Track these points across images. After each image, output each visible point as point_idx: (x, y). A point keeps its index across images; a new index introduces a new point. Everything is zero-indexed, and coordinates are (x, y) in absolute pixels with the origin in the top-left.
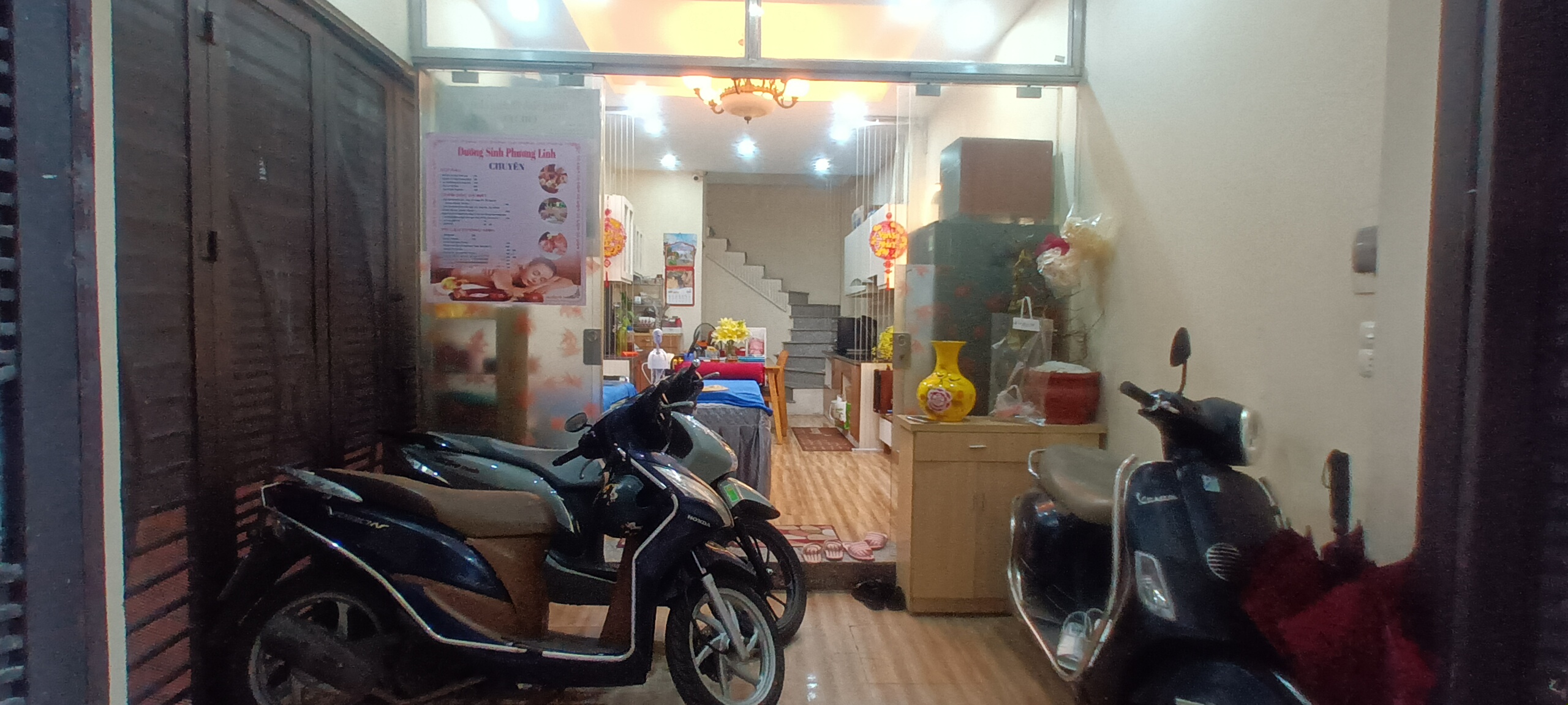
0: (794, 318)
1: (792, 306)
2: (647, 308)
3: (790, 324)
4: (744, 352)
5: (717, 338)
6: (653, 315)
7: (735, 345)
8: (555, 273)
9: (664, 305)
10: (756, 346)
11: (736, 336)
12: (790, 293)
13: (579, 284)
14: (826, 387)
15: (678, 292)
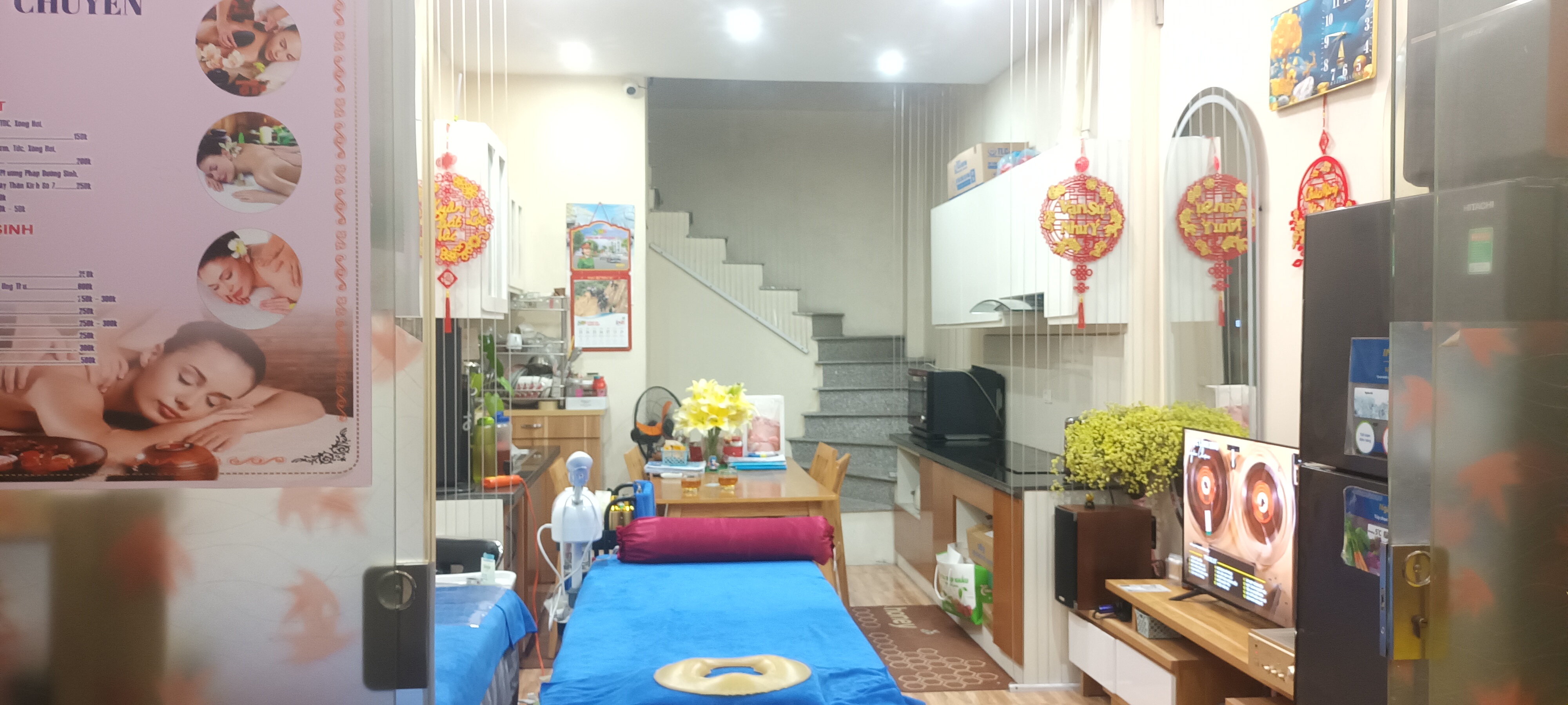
0: (823, 364)
1: (819, 341)
2: (533, 359)
3: (815, 378)
4: (741, 448)
5: (685, 423)
6: (546, 371)
7: (721, 435)
8: (260, 378)
9: (570, 350)
10: (763, 434)
11: (726, 420)
12: (818, 317)
13: (349, 412)
14: (898, 510)
15: (597, 324)
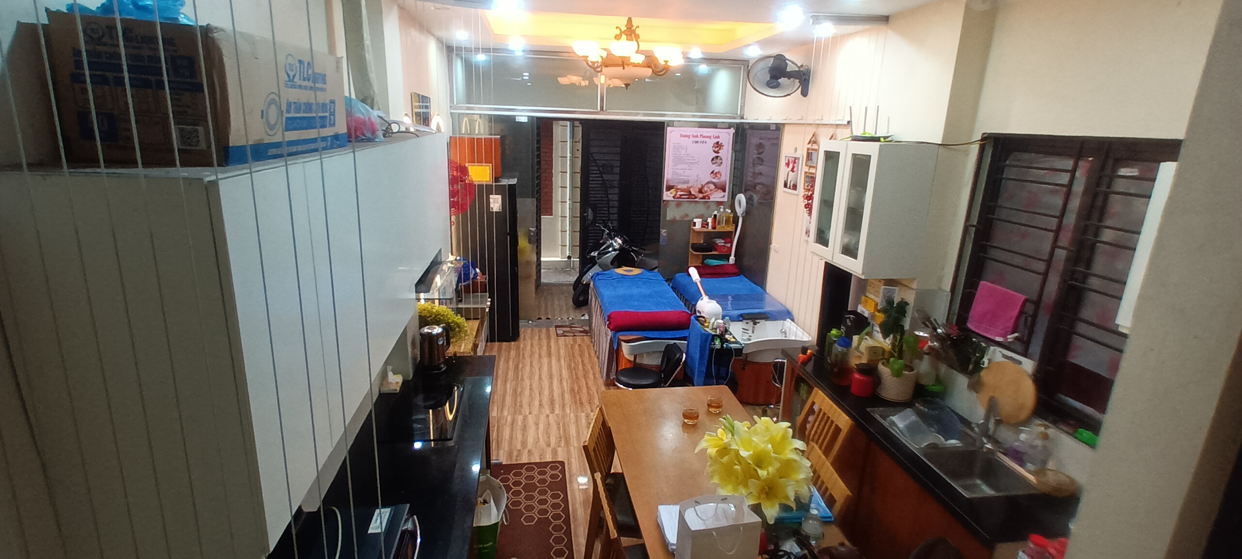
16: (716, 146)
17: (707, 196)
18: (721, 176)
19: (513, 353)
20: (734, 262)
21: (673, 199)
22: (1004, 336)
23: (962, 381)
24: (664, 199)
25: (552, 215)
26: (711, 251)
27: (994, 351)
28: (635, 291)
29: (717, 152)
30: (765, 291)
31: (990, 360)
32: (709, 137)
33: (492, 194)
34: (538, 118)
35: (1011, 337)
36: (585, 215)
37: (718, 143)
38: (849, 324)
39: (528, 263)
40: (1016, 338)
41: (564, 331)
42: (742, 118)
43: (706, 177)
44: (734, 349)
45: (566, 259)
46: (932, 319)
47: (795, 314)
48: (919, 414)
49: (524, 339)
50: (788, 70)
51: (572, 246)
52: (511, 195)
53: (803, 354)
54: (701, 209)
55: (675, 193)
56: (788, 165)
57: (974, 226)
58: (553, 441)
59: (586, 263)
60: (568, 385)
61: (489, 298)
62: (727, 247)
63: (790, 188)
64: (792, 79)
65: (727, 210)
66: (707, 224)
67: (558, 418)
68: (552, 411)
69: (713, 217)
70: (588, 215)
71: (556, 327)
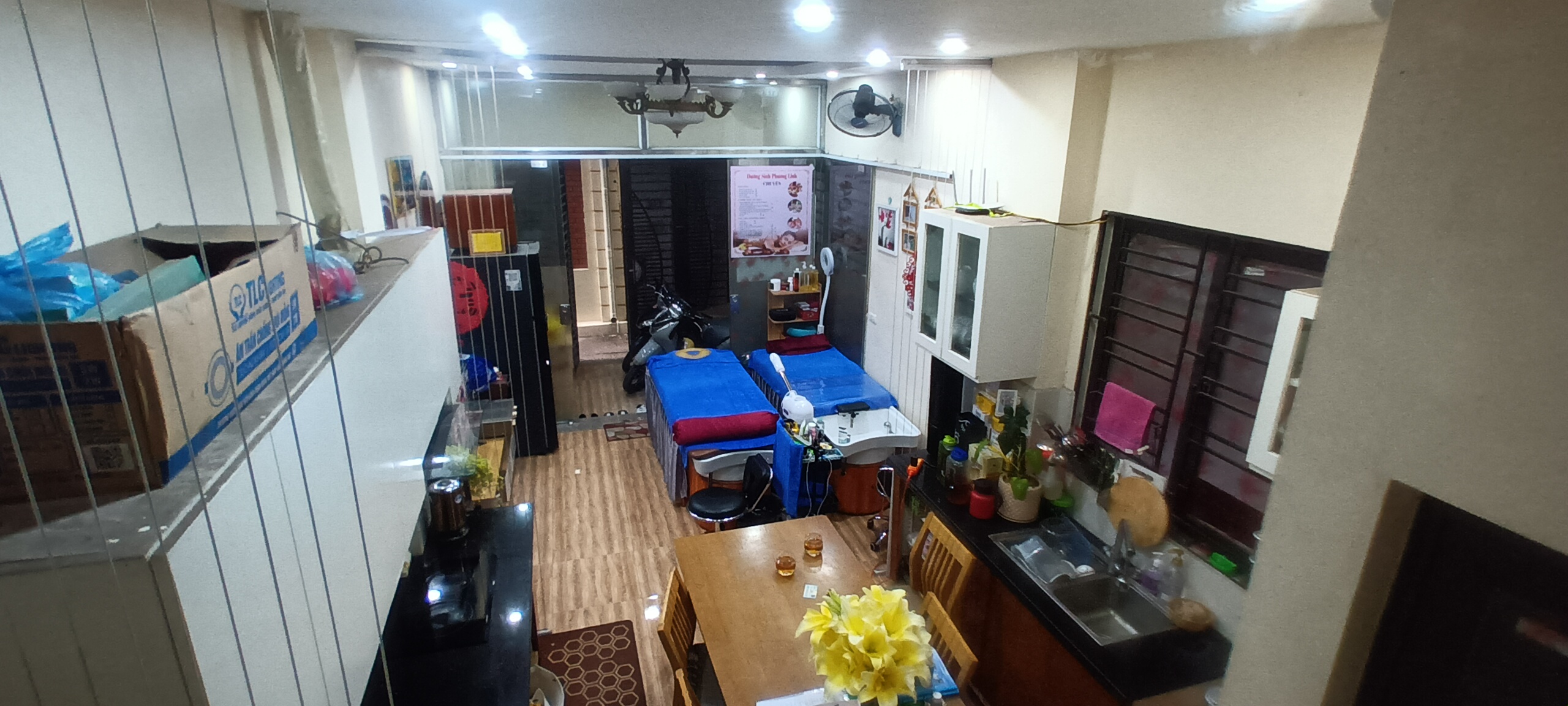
16: (792, 187)
17: (785, 249)
18: (801, 224)
19: (552, 471)
20: (823, 332)
21: (743, 256)
22: (1135, 449)
23: (1090, 495)
24: (732, 257)
25: (587, 267)
26: (794, 319)
27: (1124, 465)
28: (704, 382)
29: (795, 195)
30: (863, 368)
31: (1119, 475)
32: (784, 177)
33: (509, 269)
34: (561, 162)
35: (1140, 450)
36: (631, 271)
37: (794, 183)
38: (964, 430)
39: (563, 348)
40: (1147, 451)
41: (616, 433)
42: (823, 152)
43: (782, 227)
44: (832, 461)
45: (610, 323)
46: (1056, 426)
47: (901, 403)
48: (1048, 540)
49: (566, 449)
50: (876, 104)
51: (617, 305)
52: (531, 268)
53: (912, 465)
54: (778, 266)
55: (745, 248)
56: (881, 218)
57: (1096, 317)
58: (615, 592)
59: (638, 337)
60: (628, 510)
61: (515, 405)
62: (814, 312)
63: (885, 247)
64: (881, 115)
65: (811, 266)
66: (788, 286)
67: (619, 558)
68: (611, 549)
69: (794, 276)
70: (635, 272)
71: (606, 427)
